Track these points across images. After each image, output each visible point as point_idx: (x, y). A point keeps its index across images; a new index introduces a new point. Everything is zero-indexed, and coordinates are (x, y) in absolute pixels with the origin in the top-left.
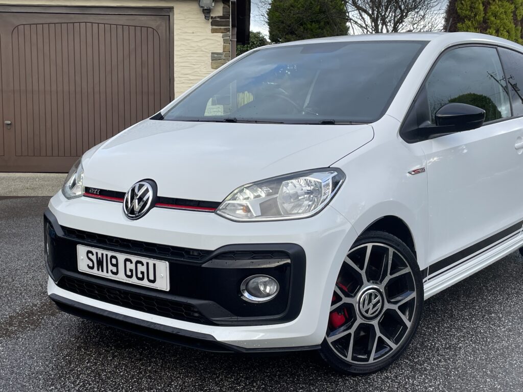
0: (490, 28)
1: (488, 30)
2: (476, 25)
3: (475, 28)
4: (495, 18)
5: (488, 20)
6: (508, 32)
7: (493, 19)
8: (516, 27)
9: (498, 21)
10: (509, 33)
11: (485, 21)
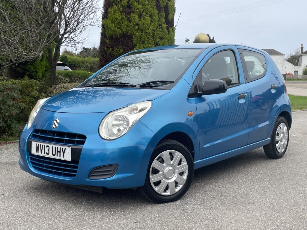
0: (134, 13)
1: (132, 14)
2: (122, 10)
3: (120, 12)
4: (139, 4)
5: (132, 5)
6: (150, 16)
7: (136, 4)
8: (159, 13)
9: (141, 7)
10: (152, 18)
11: (129, 6)
